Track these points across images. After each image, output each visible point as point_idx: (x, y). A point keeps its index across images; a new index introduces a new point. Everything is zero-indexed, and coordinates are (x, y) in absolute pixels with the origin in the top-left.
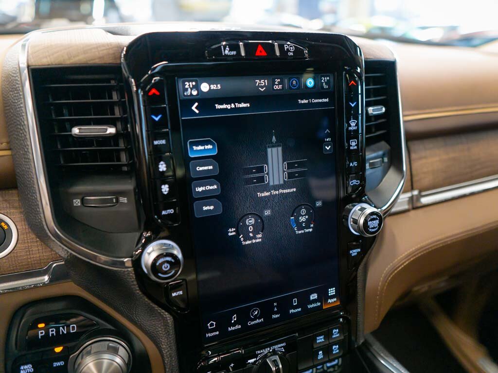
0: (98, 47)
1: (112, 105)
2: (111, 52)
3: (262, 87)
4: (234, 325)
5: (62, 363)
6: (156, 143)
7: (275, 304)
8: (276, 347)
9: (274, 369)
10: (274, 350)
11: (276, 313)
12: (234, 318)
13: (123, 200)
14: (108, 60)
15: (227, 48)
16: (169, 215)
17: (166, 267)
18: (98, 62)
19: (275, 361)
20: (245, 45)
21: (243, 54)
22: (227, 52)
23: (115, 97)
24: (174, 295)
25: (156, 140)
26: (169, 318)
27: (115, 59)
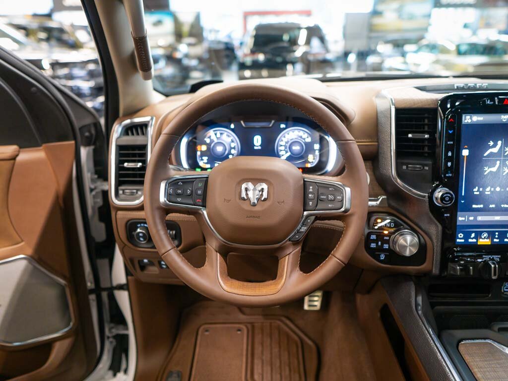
0: (427, 100)
1: (424, 125)
2: (434, 102)
3: (505, 119)
4: (472, 239)
5: (388, 238)
6: (449, 143)
7: (497, 233)
8: (494, 256)
9: (493, 266)
10: (493, 258)
11: (497, 238)
12: (473, 235)
13: (427, 168)
14: (432, 106)
15: (489, 101)
16: (449, 176)
17: (447, 199)
18: (427, 106)
19: (494, 264)
20: (499, 99)
21: (497, 103)
22: (488, 102)
23: (426, 121)
24: (445, 215)
25: (448, 141)
26: (440, 227)
27: (435, 105)
